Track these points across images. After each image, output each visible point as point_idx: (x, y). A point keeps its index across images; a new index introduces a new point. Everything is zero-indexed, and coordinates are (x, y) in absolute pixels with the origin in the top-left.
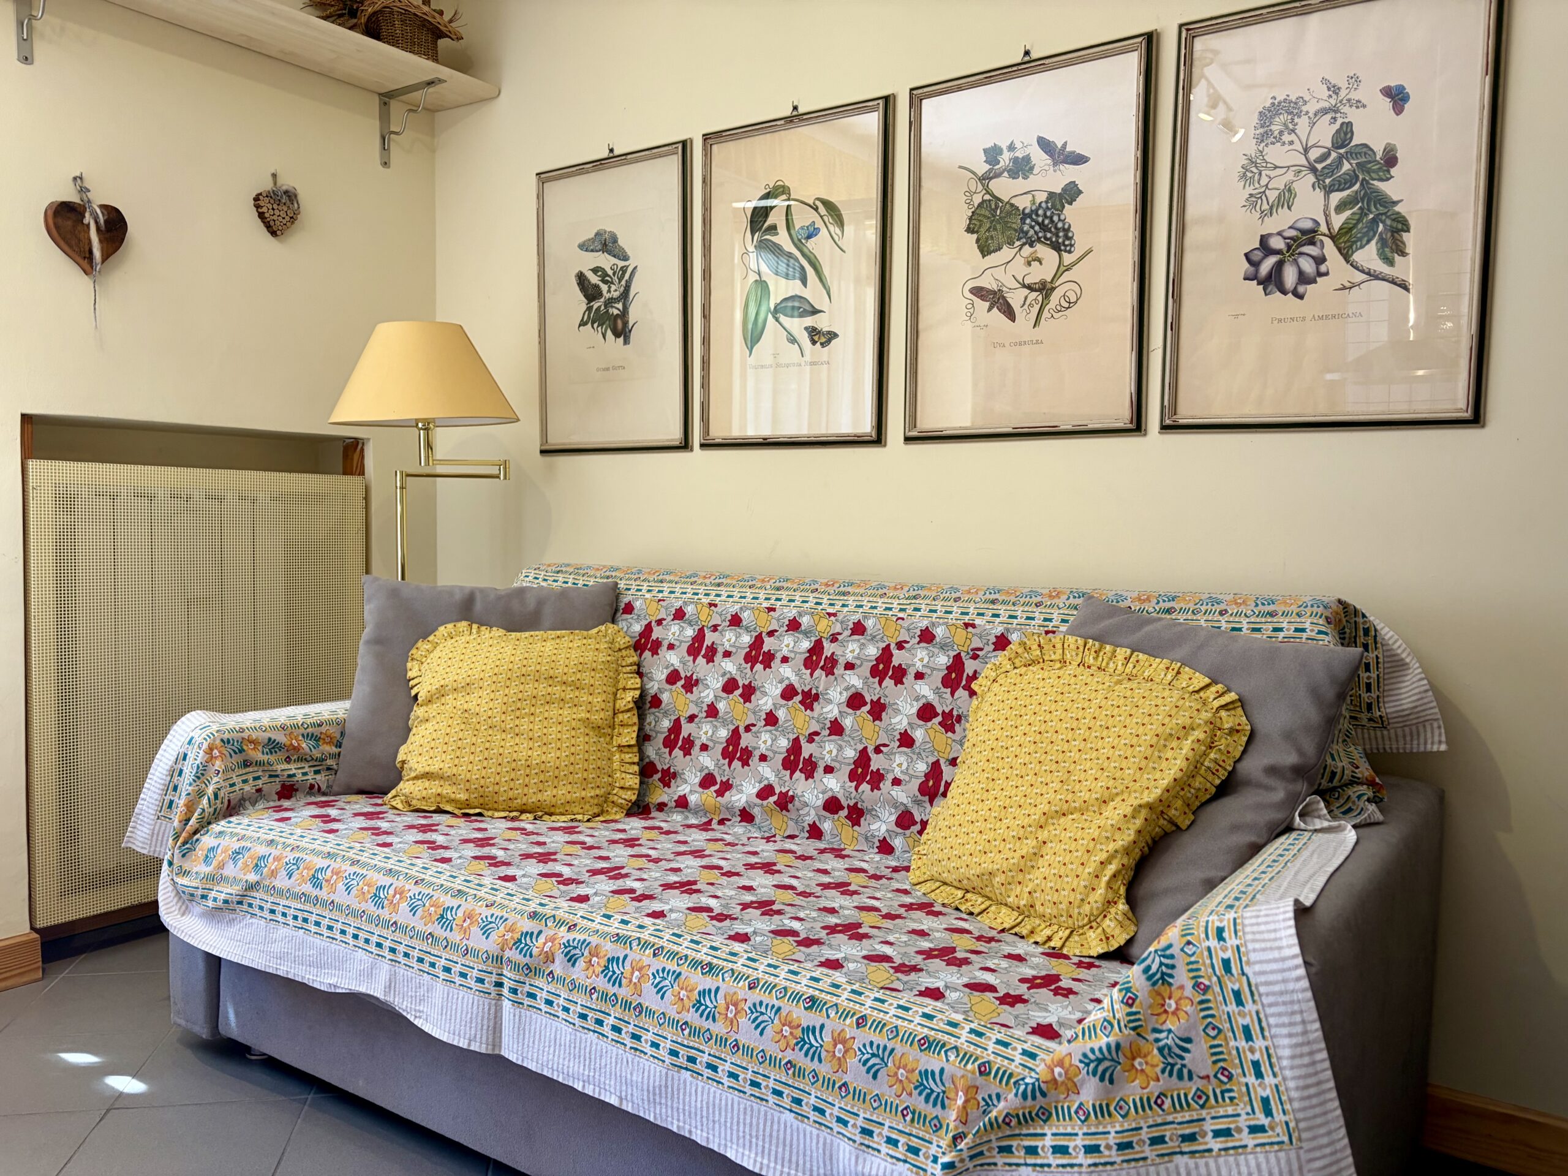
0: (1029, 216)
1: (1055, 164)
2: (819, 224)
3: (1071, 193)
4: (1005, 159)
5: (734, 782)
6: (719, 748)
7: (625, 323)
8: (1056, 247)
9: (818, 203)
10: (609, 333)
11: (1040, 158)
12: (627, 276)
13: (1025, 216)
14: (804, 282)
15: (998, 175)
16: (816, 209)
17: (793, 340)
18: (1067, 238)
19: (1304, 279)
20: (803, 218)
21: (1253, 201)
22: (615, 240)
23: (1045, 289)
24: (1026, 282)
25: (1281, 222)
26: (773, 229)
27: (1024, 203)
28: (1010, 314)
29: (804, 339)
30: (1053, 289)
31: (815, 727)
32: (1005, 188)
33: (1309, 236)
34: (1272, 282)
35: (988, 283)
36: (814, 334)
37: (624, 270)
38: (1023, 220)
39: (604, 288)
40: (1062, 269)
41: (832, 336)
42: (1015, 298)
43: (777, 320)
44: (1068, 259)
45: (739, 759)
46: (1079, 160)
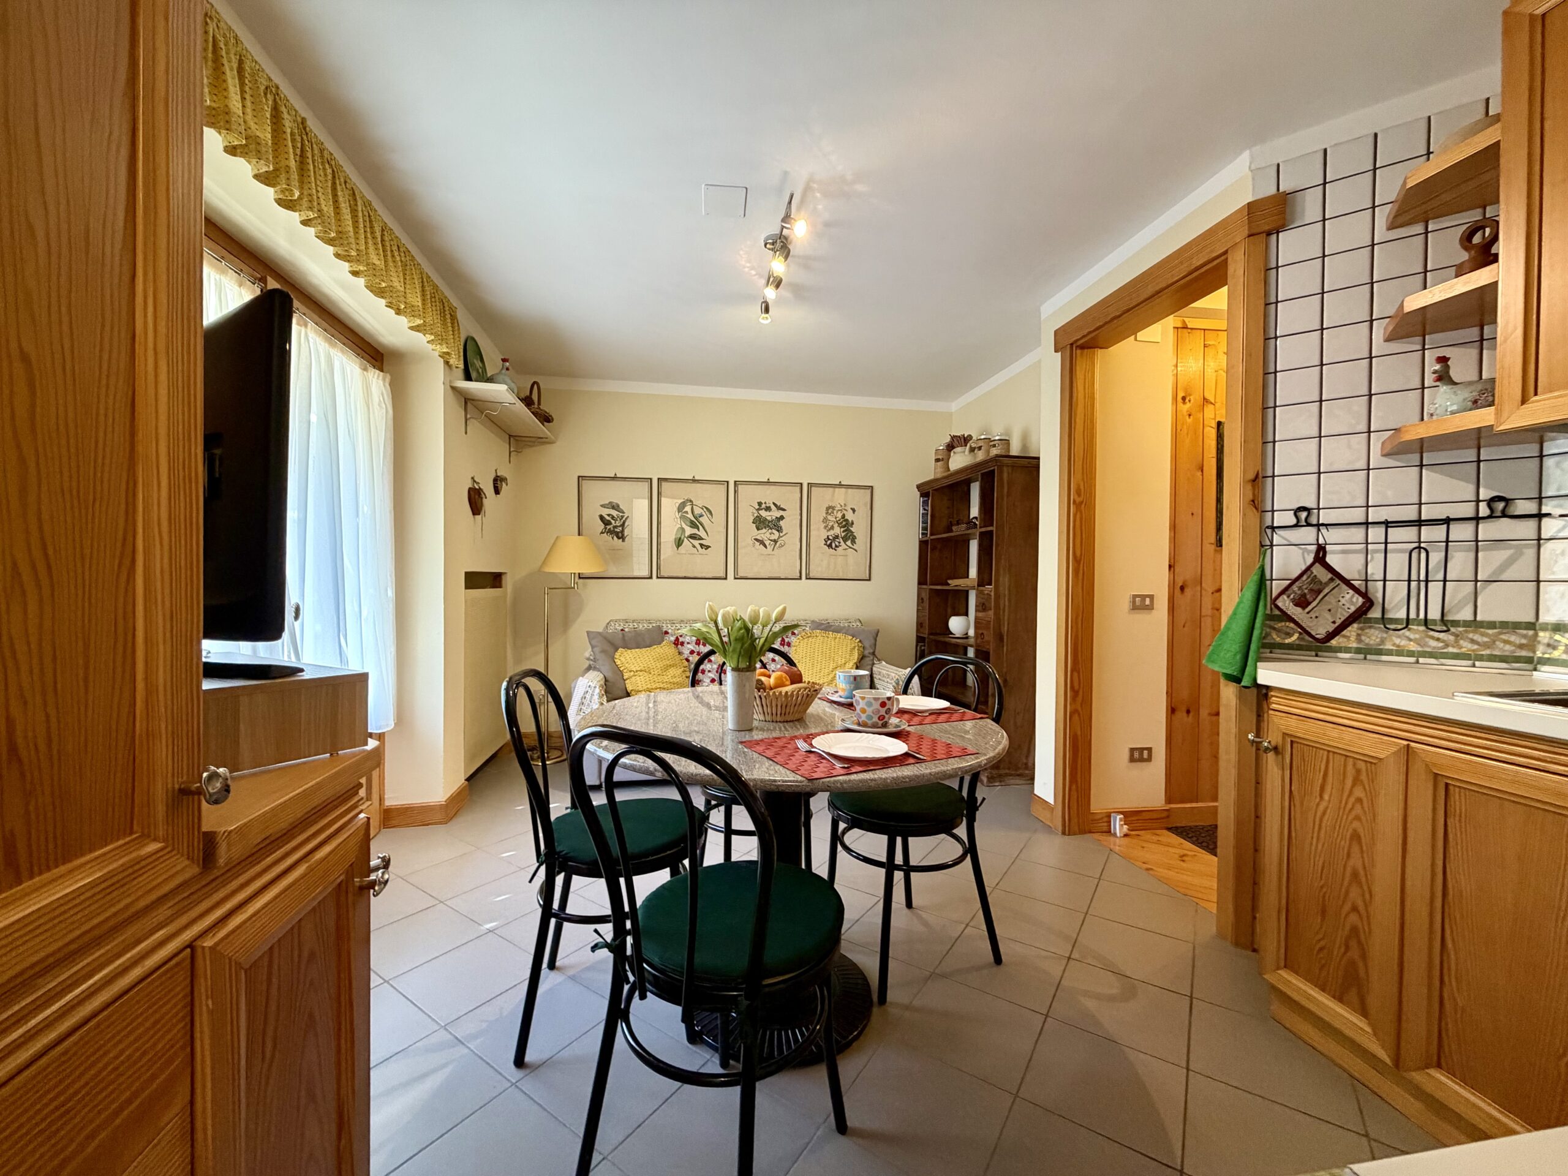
0: (771, 522)
1: (778, 510)
2: (704, 513)
3: (782, 518)
4: (763, 506)
7: (623, 535)
8: (778, 531)
10: (615, 538)
11: (773, 507)
12: (624, 519)
14: (699, 530)
15: (762, 510)
16: (703, 509)
17: (694, 547)
18: (781, 529)
19: (836, 546)
20: (698, 511)
21: (825, 527)
22: (618, 506)
24: (771, 539)
25: (831, 533)
26: (687, 512)
27: (769, 518)
28: (765, 546)
29: (699, 547)
30: (777, 541)
32: (763, 513)
33: (837, 537)
34: (830, 546)
35: (758, 537)
36: (701, 545)
37: (622, 517)
39: (613, 522)
40: (780, 537)
41: (708, 547)
42: (767, 543)
43: (688, 540)
44: (781, 534)
46: (784, 510)
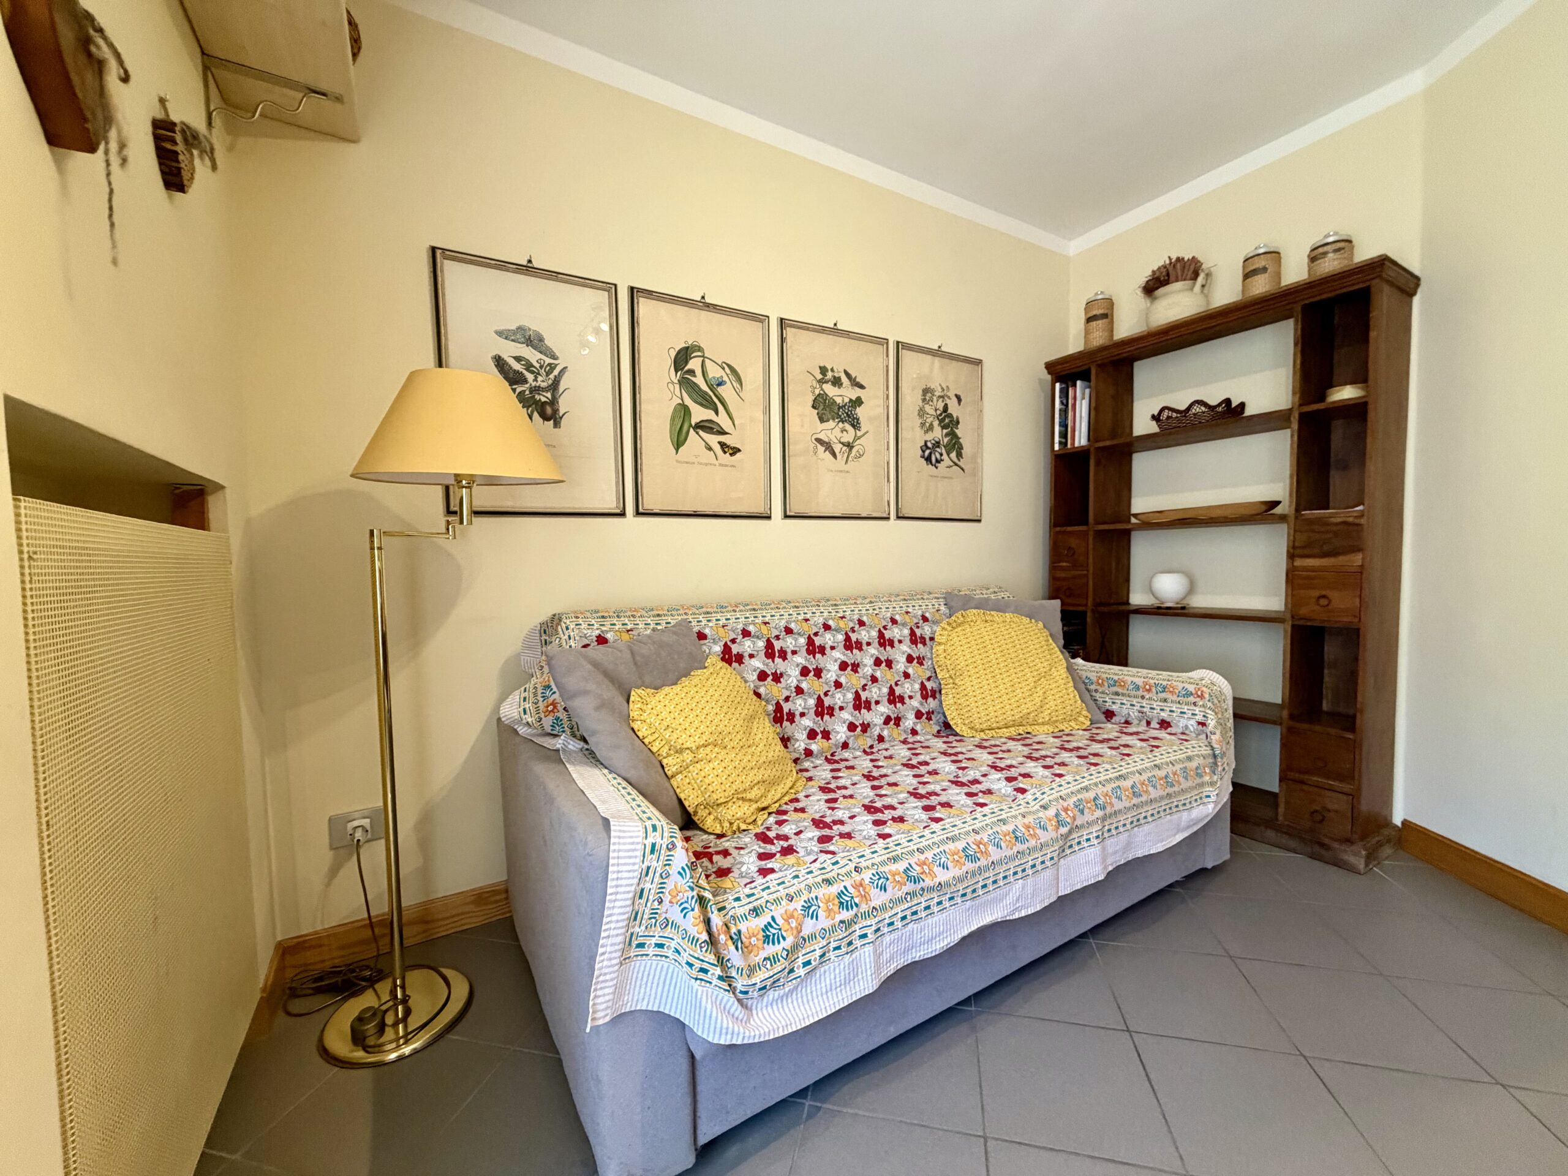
0: (842, 407)
1: (852, 385)
2: (725, 378)
3: (858, 402)
4: (830, 375)
5: (829, 728)
6: (812, 712)
7: (555, 411)
8: (853, 426)
9: (724, 365)
10: (536, 415)
11: (844, 379)
12: (556, 372)
13: (839, 408)
14: (717, 413)
15: (826, 382)
16: (723, 369)
17: (710, 449)
18: (858, 423)
19: (938, 461)
20: (714, 372)
21: (923, 425)
22: (541, 340)
23: (849, 446)
24: (842, 440)
25: (930, 437)
26: (692, 372)
27: (839, 400)
28: (834, 455)
29: (717, 448)
30: (853, 447)
31: (863, 682)
32: (830, 390)
33: (937, 444)
34: (928, 459)
35: (822, 436)
36: (723, 445)
37: (552, 367)
38: (839, 409)
39: (530, 377)
40: (857, 438)
41: (735, 451)
42: (837, 448)
43: (697, 433)
44: (859, 434)
45: (827, 714)
46: (862, 387)
